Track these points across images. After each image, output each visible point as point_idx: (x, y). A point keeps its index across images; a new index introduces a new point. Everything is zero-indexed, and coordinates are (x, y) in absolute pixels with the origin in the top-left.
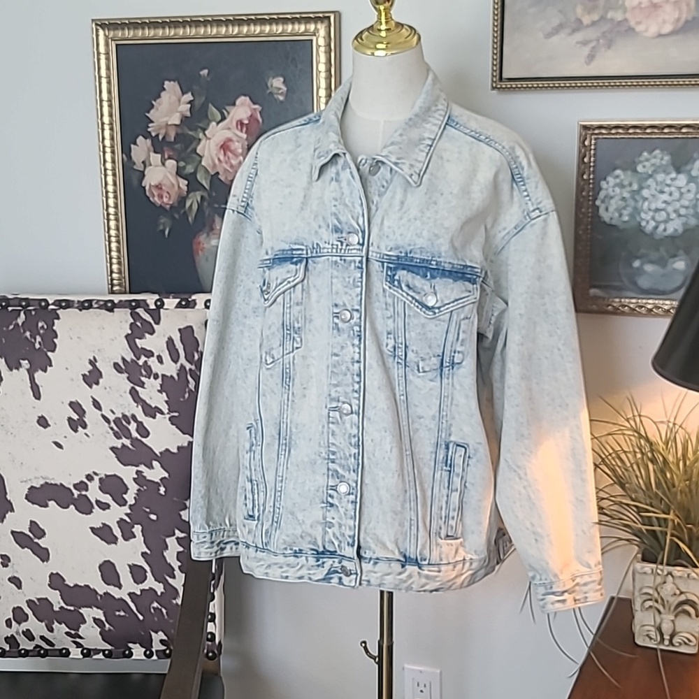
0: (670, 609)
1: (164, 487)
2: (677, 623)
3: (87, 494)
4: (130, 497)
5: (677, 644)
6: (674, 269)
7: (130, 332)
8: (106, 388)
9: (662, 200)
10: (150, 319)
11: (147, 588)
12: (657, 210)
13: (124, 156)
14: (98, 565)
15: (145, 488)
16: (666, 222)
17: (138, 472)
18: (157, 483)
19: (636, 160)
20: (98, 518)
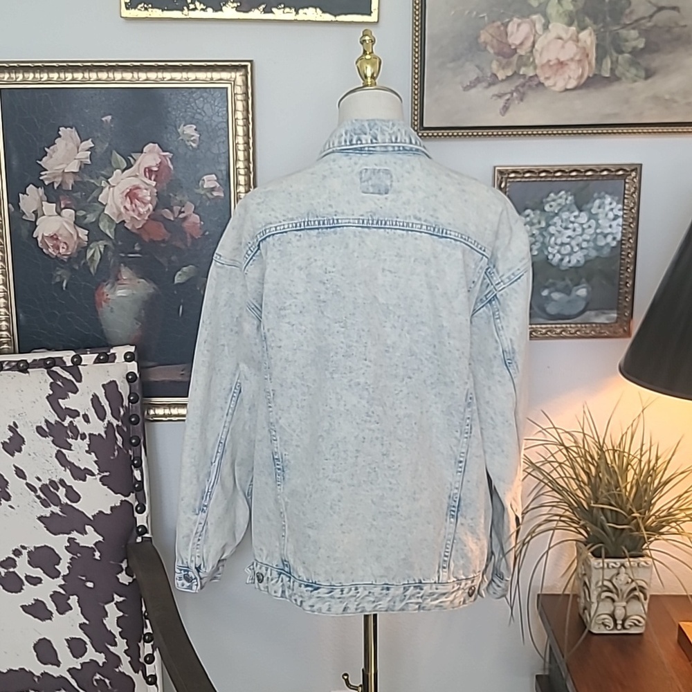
0: (623, 596)
1: (99, 551)
2: (628, 608)
3: (16, 570)
4: (63, 568)
5: (628, 627)
6: (578, 296)
7: (51, 392)
8: (30, 455)
9: (567, 235)
10: (70, 377)
11: (88, 661)
12: (563, 244)
13: (10, 205)
14: (33, 645)
15: (79, 555)
16: (570, 254)
17: (70, 540)
18: (92, 548)
19: (544, 200)
20: (29, 594)
